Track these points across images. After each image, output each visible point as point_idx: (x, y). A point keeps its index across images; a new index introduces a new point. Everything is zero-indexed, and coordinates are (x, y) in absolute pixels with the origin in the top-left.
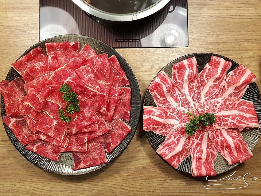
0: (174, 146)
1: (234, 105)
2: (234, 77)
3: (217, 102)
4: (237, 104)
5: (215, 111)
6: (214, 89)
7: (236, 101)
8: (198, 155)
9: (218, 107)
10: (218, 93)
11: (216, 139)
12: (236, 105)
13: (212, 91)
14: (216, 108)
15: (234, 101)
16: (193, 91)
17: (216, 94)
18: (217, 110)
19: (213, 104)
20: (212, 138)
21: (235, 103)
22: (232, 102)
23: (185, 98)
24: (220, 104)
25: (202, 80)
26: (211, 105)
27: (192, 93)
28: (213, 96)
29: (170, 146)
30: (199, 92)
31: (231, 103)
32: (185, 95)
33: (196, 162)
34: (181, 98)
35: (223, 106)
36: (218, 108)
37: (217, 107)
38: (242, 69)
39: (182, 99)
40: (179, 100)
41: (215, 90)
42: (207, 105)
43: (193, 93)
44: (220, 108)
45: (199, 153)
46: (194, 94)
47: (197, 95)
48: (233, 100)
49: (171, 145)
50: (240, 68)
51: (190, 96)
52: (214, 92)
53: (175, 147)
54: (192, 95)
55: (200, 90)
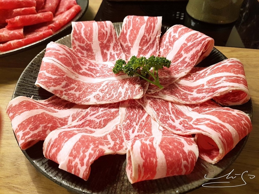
0: (186, 44)
1: (67, 85)
2: (50, 125)
3: (98, 99)
4: (62, 86)
5: (107, 84)
6: (98, 121)
7: (62, 92)
8: (149, 37)
9: (99, 89)
10: (91, 114)
11: (115, 53)
12: (64, 83)
13: (103, 119)
14: (104, 88)
15: (64, 92)
16: (141, 125)
17: (95, 112)
18: (103, 85)
19: (108, 95)
20: (121, 55)
21: (65, 89)
22: (69, 92)
23: (161, 114)
24: (94, 94)
25: (118, 141)
26: (113, 93)
27: (143, 121)
28: (102, 111)
29: (193, 43)
30: (128, 121)
31: (72, 92)
32: (159, 118)
33: (154, 27)
34: (169, 115)
35: (89, 90)
36: (101, 88)
37: (102, 91)
38: (24, 135)
39: (167, 114)
40: (173, 113)
41: (96, 119)
42: (120, 93)
43: (141, 120)
44: (95, 88)
45: (147, 40)
46: (139, 119)
47: (135, 116)
48: (65, 94)
49: (192, 45)
50: (26, 137)
51: (149, 115)
52: (99, 116)
53: (186, 42)
54: (144, 118)
55: (126, 124)
